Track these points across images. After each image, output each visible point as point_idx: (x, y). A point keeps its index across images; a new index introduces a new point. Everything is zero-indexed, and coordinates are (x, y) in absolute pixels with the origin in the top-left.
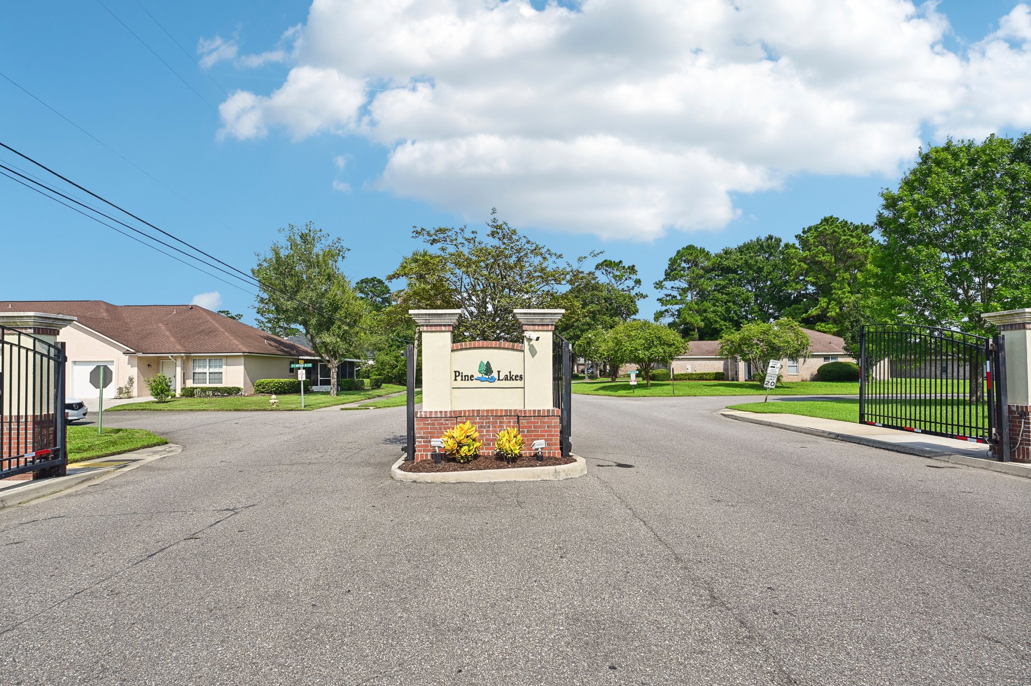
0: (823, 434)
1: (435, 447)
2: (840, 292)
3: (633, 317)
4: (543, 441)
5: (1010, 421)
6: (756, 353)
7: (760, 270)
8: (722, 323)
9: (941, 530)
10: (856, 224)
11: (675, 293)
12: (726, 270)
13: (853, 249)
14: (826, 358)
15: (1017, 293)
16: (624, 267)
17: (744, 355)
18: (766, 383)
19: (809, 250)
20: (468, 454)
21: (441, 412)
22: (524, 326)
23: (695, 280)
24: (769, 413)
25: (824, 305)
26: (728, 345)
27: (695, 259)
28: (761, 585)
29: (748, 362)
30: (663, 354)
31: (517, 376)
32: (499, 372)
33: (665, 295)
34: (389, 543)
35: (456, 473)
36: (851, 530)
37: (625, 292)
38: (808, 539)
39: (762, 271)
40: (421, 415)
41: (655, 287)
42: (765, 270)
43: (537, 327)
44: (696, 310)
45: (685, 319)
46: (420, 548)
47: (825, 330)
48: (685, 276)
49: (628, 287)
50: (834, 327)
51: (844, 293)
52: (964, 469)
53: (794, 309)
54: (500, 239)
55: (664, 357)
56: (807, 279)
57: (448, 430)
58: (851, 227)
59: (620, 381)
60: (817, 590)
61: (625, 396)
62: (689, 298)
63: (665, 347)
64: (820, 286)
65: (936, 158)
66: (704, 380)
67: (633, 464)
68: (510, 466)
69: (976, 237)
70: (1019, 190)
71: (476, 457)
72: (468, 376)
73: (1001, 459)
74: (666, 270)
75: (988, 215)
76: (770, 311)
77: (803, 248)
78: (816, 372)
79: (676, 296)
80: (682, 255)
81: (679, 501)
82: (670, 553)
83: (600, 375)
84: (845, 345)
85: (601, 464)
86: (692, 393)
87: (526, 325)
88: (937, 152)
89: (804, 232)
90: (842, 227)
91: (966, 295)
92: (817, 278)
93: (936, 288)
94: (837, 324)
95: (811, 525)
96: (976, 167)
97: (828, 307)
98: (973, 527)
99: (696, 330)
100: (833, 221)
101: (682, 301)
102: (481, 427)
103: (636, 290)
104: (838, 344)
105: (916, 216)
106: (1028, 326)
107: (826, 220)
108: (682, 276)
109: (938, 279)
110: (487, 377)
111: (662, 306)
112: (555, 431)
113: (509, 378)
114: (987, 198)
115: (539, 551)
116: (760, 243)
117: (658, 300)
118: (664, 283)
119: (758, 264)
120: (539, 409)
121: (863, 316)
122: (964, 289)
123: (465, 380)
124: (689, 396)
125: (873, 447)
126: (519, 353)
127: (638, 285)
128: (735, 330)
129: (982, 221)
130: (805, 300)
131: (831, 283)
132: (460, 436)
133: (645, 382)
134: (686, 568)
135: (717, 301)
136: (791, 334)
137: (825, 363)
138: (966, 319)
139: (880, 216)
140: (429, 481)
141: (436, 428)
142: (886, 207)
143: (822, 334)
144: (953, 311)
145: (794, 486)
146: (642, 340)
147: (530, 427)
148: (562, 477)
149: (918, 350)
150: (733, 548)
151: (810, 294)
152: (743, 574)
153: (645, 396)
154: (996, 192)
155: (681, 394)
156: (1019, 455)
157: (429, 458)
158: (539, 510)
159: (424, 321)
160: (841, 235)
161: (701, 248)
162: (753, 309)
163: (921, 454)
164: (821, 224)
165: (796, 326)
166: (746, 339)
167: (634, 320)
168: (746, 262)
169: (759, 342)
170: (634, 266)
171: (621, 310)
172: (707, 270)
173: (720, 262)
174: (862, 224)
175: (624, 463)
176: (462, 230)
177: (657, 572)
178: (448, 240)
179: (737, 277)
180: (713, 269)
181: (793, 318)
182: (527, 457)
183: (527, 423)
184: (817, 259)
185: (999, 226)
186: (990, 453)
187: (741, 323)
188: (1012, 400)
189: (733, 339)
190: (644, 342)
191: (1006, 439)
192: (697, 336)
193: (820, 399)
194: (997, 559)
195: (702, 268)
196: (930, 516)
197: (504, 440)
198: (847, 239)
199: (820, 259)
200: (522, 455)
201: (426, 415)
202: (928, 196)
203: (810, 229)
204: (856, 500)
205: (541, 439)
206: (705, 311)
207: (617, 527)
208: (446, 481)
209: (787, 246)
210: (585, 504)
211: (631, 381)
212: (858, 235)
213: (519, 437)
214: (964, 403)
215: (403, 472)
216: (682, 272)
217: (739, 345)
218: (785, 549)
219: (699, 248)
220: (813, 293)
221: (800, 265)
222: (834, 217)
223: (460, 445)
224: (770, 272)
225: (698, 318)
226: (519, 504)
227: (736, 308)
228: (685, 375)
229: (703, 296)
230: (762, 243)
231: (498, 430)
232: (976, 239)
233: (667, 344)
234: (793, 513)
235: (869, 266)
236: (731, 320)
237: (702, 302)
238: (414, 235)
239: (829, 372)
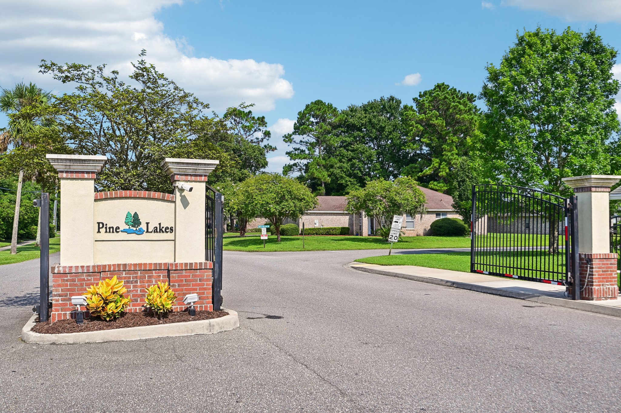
0: (441, 283)
1: (76, 305)
2: (449, 154)
3: (262, 170)
4: (196, 294)
5: (580, 267)
6: (380, 208)
7: (382, 129)
8: (348, 178)
9: (539, 355)
10: (463, 92)
11: (303, 148)
12: (351, 128)
13: (460, 115)
14: (438, 214)
15: (583, 161)
16: (254, 118)
17: (368, 211)
18: (390, 237)
19: (425, 113)
20: (116, 311)
21: (82, 267)
22: (176, 176)
23: (322, 135)
24: (394, 265)
25: (437, 165)
26: (354, 201)
27: (323, 114)
28: (415, 408)
29: (371, 217)
30: (293, 209)
31: (167, 228)
32: (147, 224)
33: (294, 149)
34: (48, 406)
35: (102, 331)
36: (476, 360)
37: (254, 144)
38: (444, 369)
39: (383, 131)
40: (59, 270)
41: (284, 140)
42: (386, 130)
43: (189, 178)
44: (323, 165)
45: (313, 174)
46: (87, 407)
47: (438, 188)
48: (314, 131)
49: (257, 139)
50: (444, 186)
51: (452, 155)
52: (549, 308)
53: (411, 168)
54: (144, 82)
55: (294, 211)
56: (422, 140)
57: (91, 287)
58: (459, 95)
59: (249, 236)
60: (457, 407)
61: (256, 251)
62: (317, 153)
63: (296, 201)
64: (433, 148)
65: (529, 41)
66: (330, 235)
67: (281, 315)
68: (161, 322)
69: (555, 112)
70: (585, 76)
71: (123, 314)
72: (113, 228)
73: (574, 299)
74: (295, 124)
75: (564, 95)
76: (390, 169)
77: (419, 111)
78: (429, 228)
79: (305, 151)
80: (311, 110)
81: (332, 346)
82: (335, 389)
83: (227, 230)
84: (454, 203)
85: (251, 317)
86: (321, 247)
87: (178, 174)
88: (530, 36)
89: (420, 96)
90: (452, 94)
91: (547, 162)
92: (431, 140)
93: (527, 154)
94: (446, 183)
95: (445, 358)
96: (557, 53)
97: (439, 168)
98: (560, 351)
99: (323, 185)
100: (444, 88)
101: (310, 156)
102: (128, 282)
103: (265, 142)
104: (448, 201)
105: (513, 90)
106: (593, 189)
107: (439, 86)
108: (311, 131)
109: (528, 147)
110: (135, 229)
111: (291, 159)
112: (207, 285)
113: (158, 230)
114: (563, 80)
115: (214, 398)
116: (383, 103)
117: (287, 153)
118: (293, 136)
119: (381, 124)
120: (191, 262)
121: (468, 176)
122: (545, 156)
123: (110, 232)
124: (318, 250)
125: (481, 292)
126: (169, 204)
127: (267, 138)
128: (360, 186)
129: (560, 99)
130: (420, 160)
131: (442, 145)
132: (106, 292)
133: (275, 237)
134: (352, 401)
135: (343, 157)
136: (410, 192)
137: (437, 219)
138: (547, 182)
139: (485, 87)
140: (71, 342)
141: (76, 285)
142: (491, 80)
143: (435, 192)
144: (538, 175)
145: (426, 327)
146: (273, 194)
147: (182, 281)
148: (216, 330)
149: (513, 208)
150: (387, 381)
151: (424, 154)
152: (399, 400)
153: (275, 251)
154: (570, 76)
155: (311, 249)
156: (586, 294)
157: (68, 317)
158: (202, 362)
159: (64, 167)
160: (451, 101)
161: (328, 104)
162: (375, 166)
163: (517, 297)
164: (435, 89)
165: (414, 184)
166: (370, 195)
167: (263, 173)
168: (370, 121)
169: (382, 198)
170: (263, 117)
171: (250, 163)
172: (334, 127)
173: (346, 119)
174: (468, 92)
175: (273, 315)
176: (101, 69)
177: (328, 406)
178: (83, 78)
179: (362, 134)
180: (339, 126)
181: (411, 176)
182: (178, 312)
183: (179, 277)
184: (431, 122)
185: (571, 105)
186: (566, 293)
187: (365, 179)
188: (581, 250)
189: (359, 195)
190: (275, 195)
191: (577, 281)
192: (323, 191)
193: (434, 252)
194: (577, 372)
195: (330, 124)
196: (530, 345)
197: (155, 294)
198: (456, 105)
199: (433, 123)
200: (172, 310)
201: (64, 271)
202: (523, 74)
203: (425, 93)
204: (475, 336)
205: (193, 293)
206: (332, 166)
207: (282, 371)
208: (91, 341)
209: (406, 107)
210: (245, 354)
211: (262, 236)
212: (465, 102)
213: (170, 291)
214: (545, 254)
215: (38, 335)
216: (310, 127)
217: (365, 201)
218: (428, 378)
219: (327, 104)
220: (427, 153)
221: (417, 126)
222: (445, 84)
223: (106, 302)
224: (391, 132)
225: (326, 173)
226: (179, 358)
227: (361, 165)
228: (314, 229)
229: (329, 151)
230: (385, 104)
231: (147, 284)
232: (555, 114)
233: (298, 199)
234: (429, 350)
235: (477, 132)
236: (355, 176)
237: (329, 157)
238: (42, 70)
239: (440, 227)
